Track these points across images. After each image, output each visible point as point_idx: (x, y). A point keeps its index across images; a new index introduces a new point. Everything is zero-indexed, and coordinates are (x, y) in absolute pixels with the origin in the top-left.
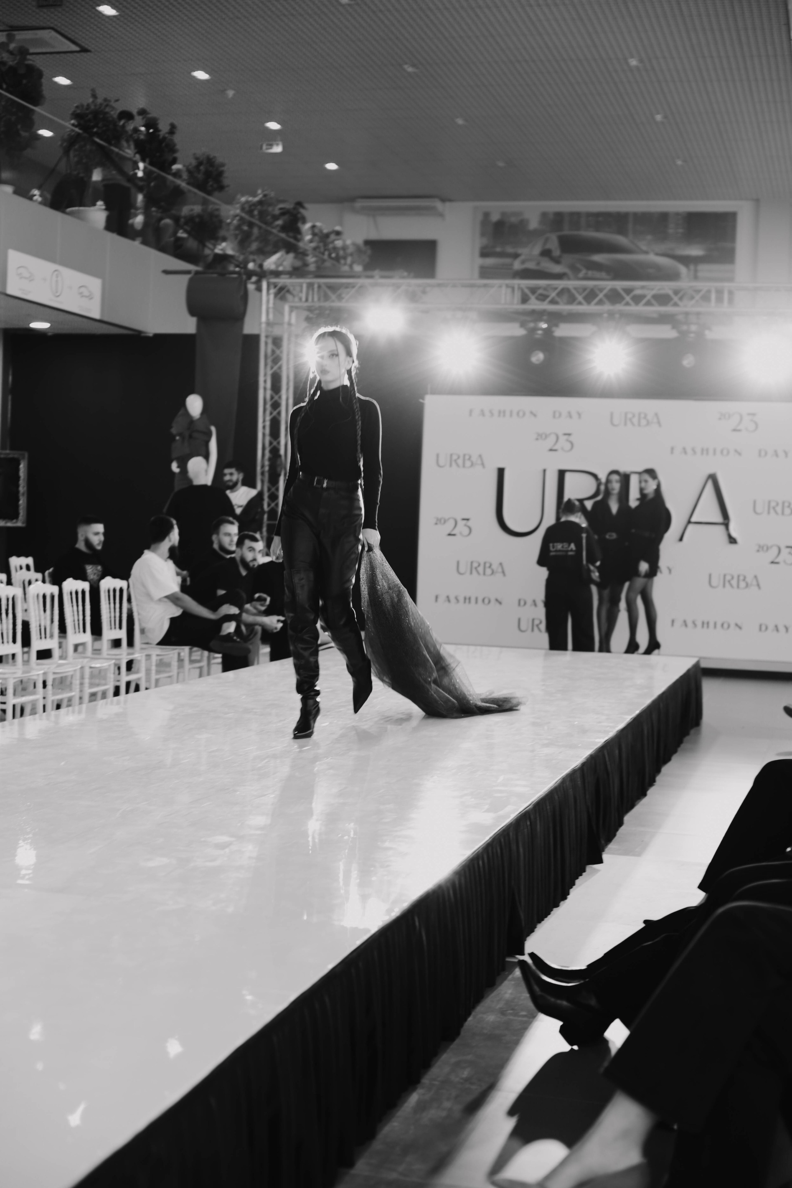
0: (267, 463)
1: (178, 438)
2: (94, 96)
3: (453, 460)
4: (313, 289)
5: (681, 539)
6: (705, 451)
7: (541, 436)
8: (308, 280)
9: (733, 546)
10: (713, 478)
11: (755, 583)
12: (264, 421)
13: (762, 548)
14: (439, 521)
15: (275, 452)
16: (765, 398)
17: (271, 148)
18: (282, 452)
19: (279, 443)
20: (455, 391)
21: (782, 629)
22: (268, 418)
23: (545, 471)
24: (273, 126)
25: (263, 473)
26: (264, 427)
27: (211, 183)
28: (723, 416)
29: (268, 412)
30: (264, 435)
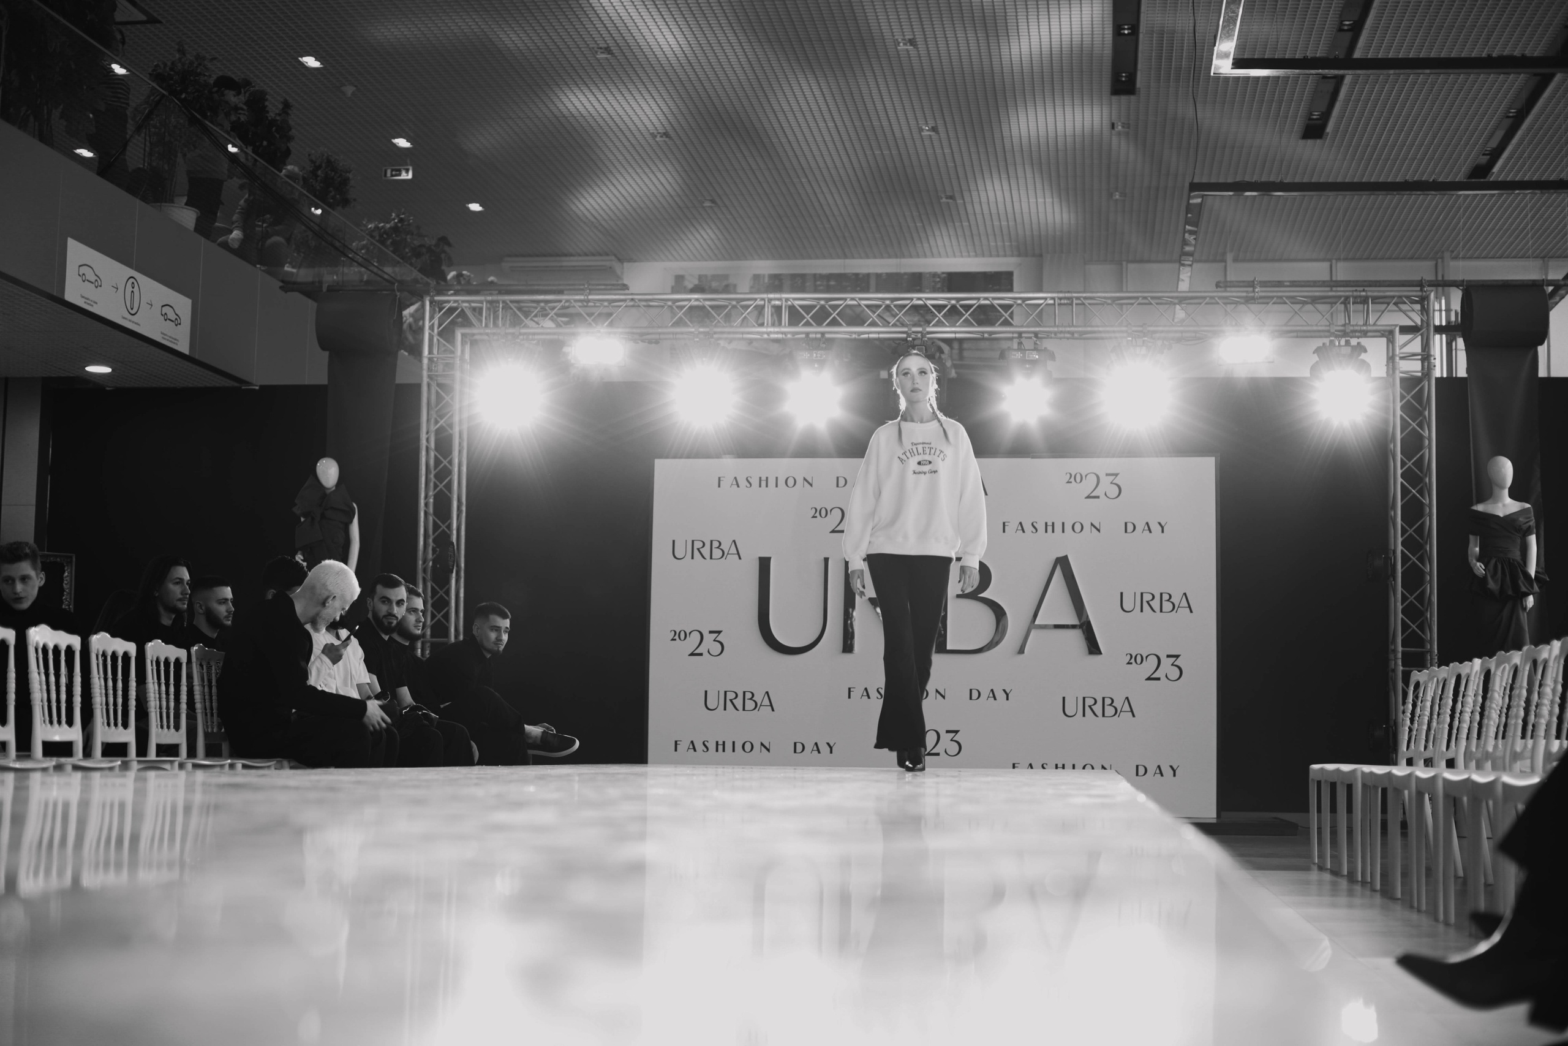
0: (430, 556)
1: (302, 519)
2: (182, 52)
3: (696, 549)
4: (495, 312)
5: (1021, 651)
6: (1050, 527)
7: (819, 513)
8: (489, 298)
9: (1095, 658)
10: (1063, 563)
11: (1126, 707)
12: (426, 497)
13: (1134, 659)
14: (678, 636)
15: (442, 540)
16: (1131, 451)
17: (400, 175)
18: (454, 539)
19: (449, 527)
20: (698, 452)
21: (1167, 772)
22: (431, 493)
23: (826, 560)
24: (402, 143)
25: (425, 571)
26: (426, 505)
27: (333, 193)
28: (1072, 478)
29: (432, 485)
30: (426, 513)
